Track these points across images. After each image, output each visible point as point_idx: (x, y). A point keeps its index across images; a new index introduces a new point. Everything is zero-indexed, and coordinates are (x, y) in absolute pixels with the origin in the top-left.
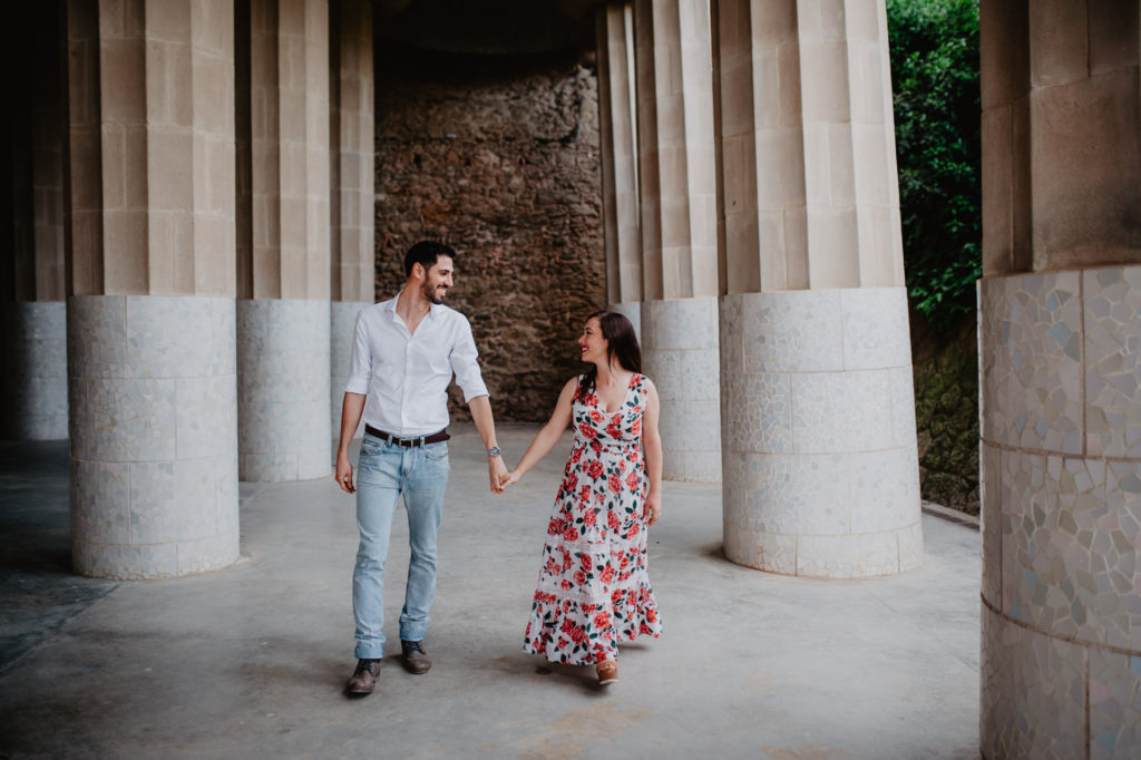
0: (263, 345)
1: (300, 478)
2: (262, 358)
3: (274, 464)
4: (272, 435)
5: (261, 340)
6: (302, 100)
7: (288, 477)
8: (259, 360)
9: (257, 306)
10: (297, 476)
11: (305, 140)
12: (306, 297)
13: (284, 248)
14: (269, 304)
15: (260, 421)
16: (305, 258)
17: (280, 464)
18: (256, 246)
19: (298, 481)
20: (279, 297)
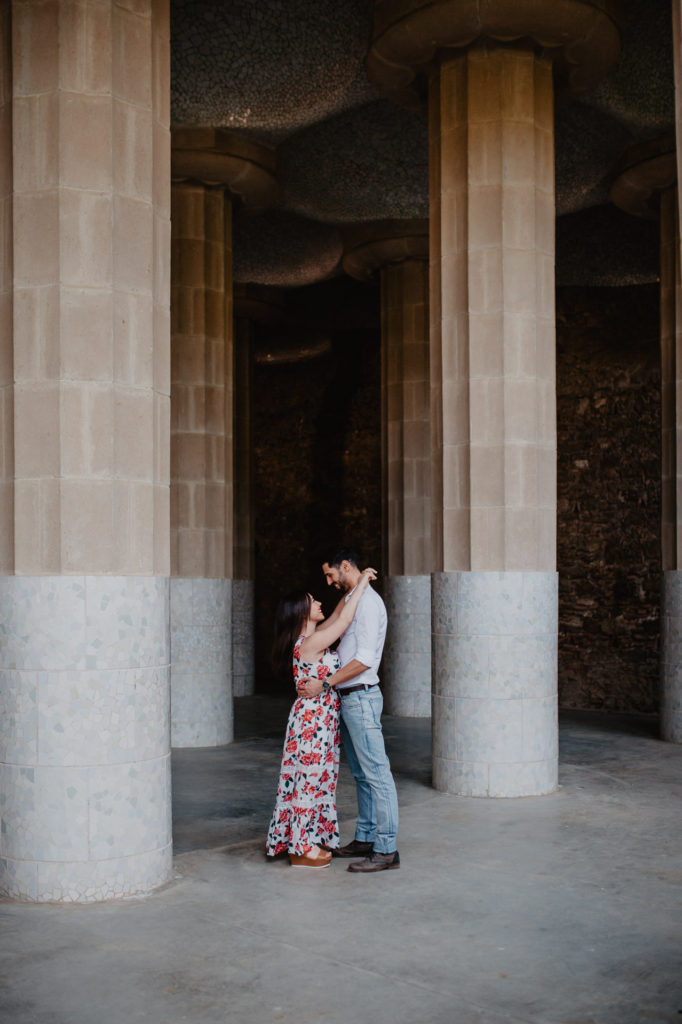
0: (452, 628)
1: (492, 795)
2: (450, 643)
3: (461, 773)
4: (459, 738)
5: (450, 620)
6: (499, 323)
7: (476, 792)
8: (448, 645)
9: (447, 580)
10: (488, 791)
11: (502, 373)
12: (503, 569)
13: (475, 507)
14: (459, 577)
15: (448, 718)
16: (502, 519)
17: (467, 775)
18: (446, 507)
19: (488, 797)
20: (469, 569)
